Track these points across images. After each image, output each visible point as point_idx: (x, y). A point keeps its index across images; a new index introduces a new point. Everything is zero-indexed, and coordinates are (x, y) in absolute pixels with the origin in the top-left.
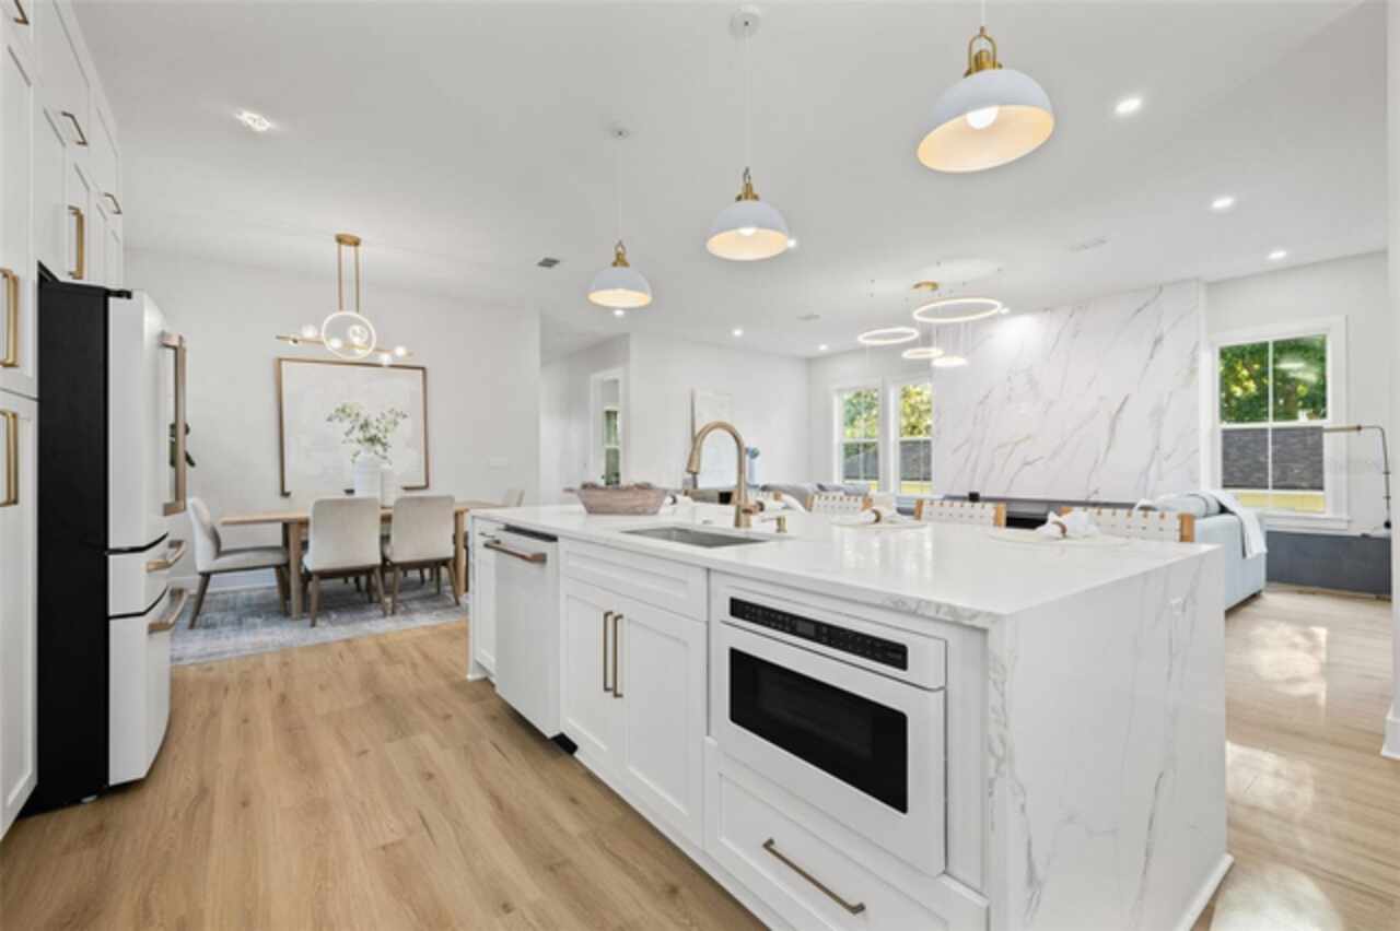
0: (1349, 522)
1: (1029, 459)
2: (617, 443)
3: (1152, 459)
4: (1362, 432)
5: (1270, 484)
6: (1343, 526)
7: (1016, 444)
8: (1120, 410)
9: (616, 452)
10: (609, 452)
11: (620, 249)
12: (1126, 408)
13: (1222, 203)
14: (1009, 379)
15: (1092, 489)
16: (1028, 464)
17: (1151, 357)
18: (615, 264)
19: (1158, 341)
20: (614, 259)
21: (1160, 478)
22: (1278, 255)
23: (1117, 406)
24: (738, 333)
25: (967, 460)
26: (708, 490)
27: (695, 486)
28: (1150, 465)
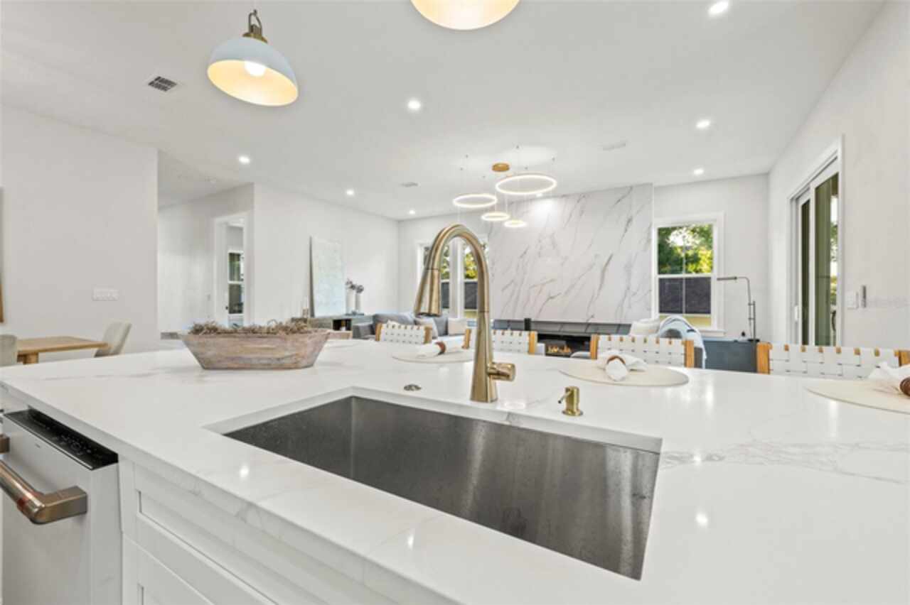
0: (725, 333)
1: (552, 295)
2: (239, 279)
3: (625, 296)
4: (738, 280)
5: (684, 310)
6: (722, 335)
7: (543, 285)
8: (607, 264)
9: (239, 287)
10: (231, 287)
11: (254, 22)
12: (611, 262)
13: (703, 124)
14: (540, 241)
15: (590, 314)
16: (552, 298)
17: (626, 230)
18: (247, 35)
19: (630, 221)
20: (247, 30)
21: (630, 307)
22: (699, 172)
23: (606, 260)
24: (350, 193)
25: (511, 296)
26: (324, 319)
27: (313, 315)
28: (623, 300)
